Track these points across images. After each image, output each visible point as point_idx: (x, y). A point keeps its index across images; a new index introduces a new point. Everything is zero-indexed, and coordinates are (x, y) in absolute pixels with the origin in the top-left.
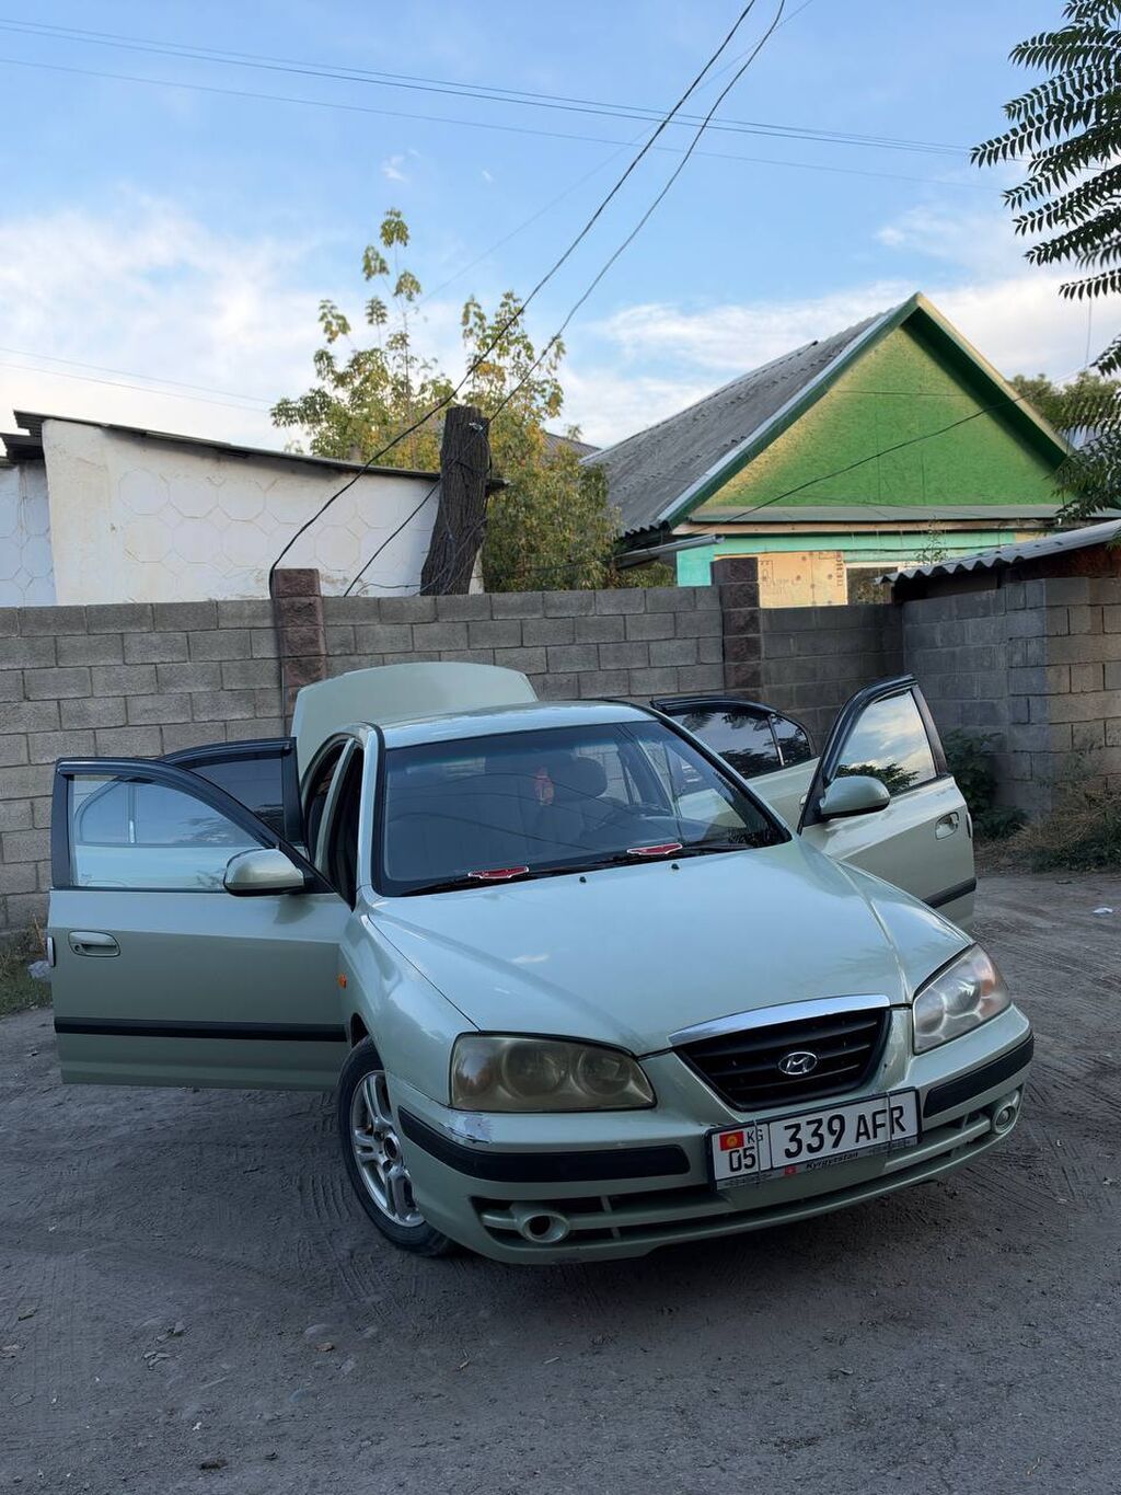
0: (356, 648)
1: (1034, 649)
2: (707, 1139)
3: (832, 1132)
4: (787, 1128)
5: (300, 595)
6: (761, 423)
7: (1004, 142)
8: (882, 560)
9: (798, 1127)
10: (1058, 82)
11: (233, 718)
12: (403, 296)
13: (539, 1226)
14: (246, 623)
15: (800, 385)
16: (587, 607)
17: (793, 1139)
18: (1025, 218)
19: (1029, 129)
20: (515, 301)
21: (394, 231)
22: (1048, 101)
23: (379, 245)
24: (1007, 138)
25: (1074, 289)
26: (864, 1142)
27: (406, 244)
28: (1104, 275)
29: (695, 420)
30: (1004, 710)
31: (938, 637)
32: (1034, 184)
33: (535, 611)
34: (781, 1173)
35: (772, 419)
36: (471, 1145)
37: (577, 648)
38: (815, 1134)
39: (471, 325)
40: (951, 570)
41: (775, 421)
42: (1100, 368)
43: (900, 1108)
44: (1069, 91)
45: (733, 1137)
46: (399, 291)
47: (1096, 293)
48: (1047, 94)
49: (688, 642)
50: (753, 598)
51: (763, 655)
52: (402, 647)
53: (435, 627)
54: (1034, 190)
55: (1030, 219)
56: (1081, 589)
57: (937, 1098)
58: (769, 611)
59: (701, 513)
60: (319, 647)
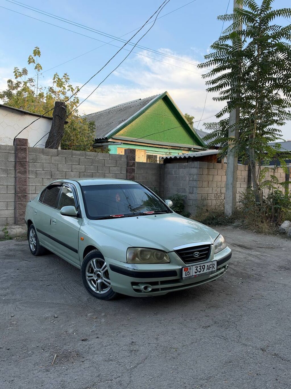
0: (36, 161)
1: (195, 177)
2: (182, 269)
3: (203, 268)
4: (195, 267)
5: (23, 145)
6: (130, 117)
7: (205, 64)
8: (154, 153)
9: (197, 267)
10: (216, 53)
11: (2, 176)
12: (36, 70)
13: (146, 288)
14: (7, 151)
15: (138, 109)
16: (96, 157)
17: (196, 269)
18: (208, 82)
19: (210, 62)
20: (67, 76)
21: (37, 52)
22: (213, 57)
23: (33, 55)
24: (205, 63)
25: (216, 98)
26: (208, 271)
27: (39, 56)
28: (222, 97)
29: (109, 113)
30: (187, 190)
31: (173, 173)
32: (209, 74)
33: (83, 156)
34: (194, 276)
35: (132, 117)
36: (134, 271)
37: (93, 166)
38: (200, 269)
39: (55, 80)
40: (178, 157)
41: (133, 117)
42: (217, 117)
43: (214, 264)
44: (218, 55)
45: (186, 269)
46: (36, 68)
47: (220, 101)
48: (213, 55)
49: (119, 168)
50: (134, 159)
51: (135, 173)
52: (48, 162)
53: (57, 157)
55: (209, 82)
56: (205, 164)
57: (219, 262)
58: (137, 162)
59: (117, 136)
60: (26, 159)
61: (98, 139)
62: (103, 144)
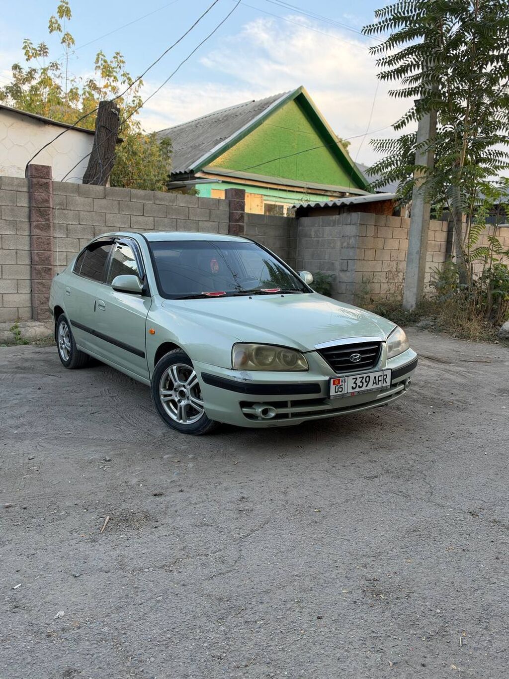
0: (66, 206)
1: (352, 241)
2: (329, 381)
3: (366, 381)
4: (353, 379)
5: (42, 178)
6: (234, 132)
7: (375, 26)
8: (279, 202)
9: (356, 379)
10: (396, 6)
11: (6, 233)
12: (65, 45)
13: (265, 412)
14: (15, 188)
15: (250, 118)
16: (173, 201)
17: (355, 383)
18: (380, 60)
19: (385, 23)
20: (121, 57)
21: (64, 11)
22: (391, 13)
23: (57, 16)
24: (377, 25)
25: (394, 92)
26: (375, 386)
27: (69, 19)
28: (405, 89)
29: (197, 127)
30: (337, 265)
31: (313, 234)
32: (382, 46)
33: (150, 200)
34: (350, 395)
35: (239, 131)
36: (244, 381)
37: (169, 220)
38: (361, 382)
39: (99, 64)
40: (322, 205)
41: (240, 133)
42: (394, 127)
43: (386, 375)
44: (400, 10)
45: (337, 382)
46: (64, 41)
47: (401, 96)
48: (391, 10)
49: (214, 223)
50: (243, 208)
51: (245, 233)
52: (88, 209)
53: (104, 202)
54: (381, 49)
55: (382, 61)
56: (371, 217)
57: (395, 373)
58: (248, 214)
59: (210, 167)
60: (49, 203)
61: (176, 173)
62: (186, 182)
